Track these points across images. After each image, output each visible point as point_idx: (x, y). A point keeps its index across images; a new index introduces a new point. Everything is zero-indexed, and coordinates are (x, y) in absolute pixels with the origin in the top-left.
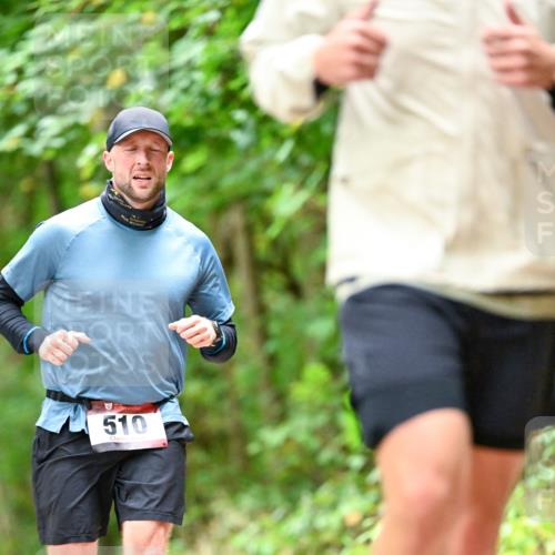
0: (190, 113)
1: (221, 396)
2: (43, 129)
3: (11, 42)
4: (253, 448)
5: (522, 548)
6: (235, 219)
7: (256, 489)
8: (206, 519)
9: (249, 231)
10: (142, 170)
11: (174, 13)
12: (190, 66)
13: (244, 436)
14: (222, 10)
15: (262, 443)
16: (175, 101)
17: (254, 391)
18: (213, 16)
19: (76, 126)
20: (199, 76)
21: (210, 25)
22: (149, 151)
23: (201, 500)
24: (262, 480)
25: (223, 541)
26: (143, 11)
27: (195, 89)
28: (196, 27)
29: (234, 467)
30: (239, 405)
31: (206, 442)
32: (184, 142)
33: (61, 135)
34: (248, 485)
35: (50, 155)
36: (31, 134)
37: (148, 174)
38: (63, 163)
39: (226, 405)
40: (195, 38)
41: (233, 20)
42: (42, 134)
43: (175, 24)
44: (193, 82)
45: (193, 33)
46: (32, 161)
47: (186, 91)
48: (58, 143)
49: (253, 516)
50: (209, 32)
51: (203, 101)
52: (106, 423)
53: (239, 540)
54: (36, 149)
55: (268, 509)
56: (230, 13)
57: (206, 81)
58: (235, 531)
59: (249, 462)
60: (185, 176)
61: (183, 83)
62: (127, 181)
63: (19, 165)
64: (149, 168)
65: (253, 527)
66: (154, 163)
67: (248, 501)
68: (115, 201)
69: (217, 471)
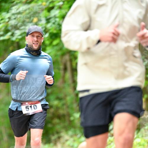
0: (55, 29)
1: (63, 105)
2: (16, 33)
3: (7, 10)
4: (72, 118)
5: (143, 145)
6: (67, 57)
7: (72, 130)
8: (59, 138)
9: (71, 61)
10: (36, 42)
11: (50, 3)
12: (55, 17)
13: (69, 115)
14: (64, 2)
15: (74, 117)
16: (51, 26)
17: (72, 103)
18: (61, 3)
19: (24, 33)
20: (58, 20)
21: (60, 6)
22: (37, 37)
23: (58, 133)
24: (74, 127)
25: (64, 143)
26: (42, 2)
27: (56, 23)
28: (57, 6)
29: (66, 124)
30: (68, 107)
31: (59, 117)
32: (53, 37)
33: (20, 35)
34: (70, 128)
35: (17, 40)
36: (13, 35)
37: (37, 43)
38: (21, 43)
39: (65, 107)
40: (56, 9)
41: (66, 4)
42: (16, 35)
43: (51, 6)
44: (56, 21)
45: (56, 8)
46: (13, 42)
47: (54, 23)
48: (20, 37)
49: (72, 136)
50: (60, 8)
51: (59, 26)
52: (26, 108)
53: (68, 143)
54: (14, 39)
55: (76, 135)
56: (66, 2)
57: (59, 21)
58: (67, 140)
59: (71, 122)
60: (54, 46)
61: (53, 21)
62: (32, 44)
63: (9, 43)
64: (37, 41)
65: (72, 139)
66: (39, 40)
67: (70, 133)
68: (29, 49)
69: (62, 125)
